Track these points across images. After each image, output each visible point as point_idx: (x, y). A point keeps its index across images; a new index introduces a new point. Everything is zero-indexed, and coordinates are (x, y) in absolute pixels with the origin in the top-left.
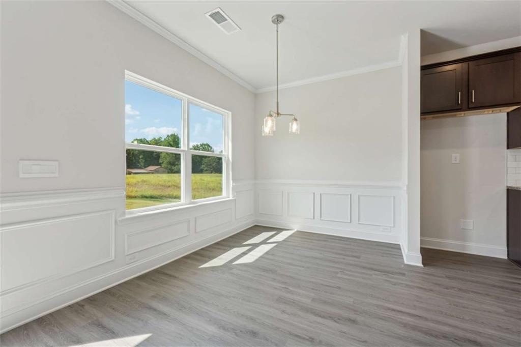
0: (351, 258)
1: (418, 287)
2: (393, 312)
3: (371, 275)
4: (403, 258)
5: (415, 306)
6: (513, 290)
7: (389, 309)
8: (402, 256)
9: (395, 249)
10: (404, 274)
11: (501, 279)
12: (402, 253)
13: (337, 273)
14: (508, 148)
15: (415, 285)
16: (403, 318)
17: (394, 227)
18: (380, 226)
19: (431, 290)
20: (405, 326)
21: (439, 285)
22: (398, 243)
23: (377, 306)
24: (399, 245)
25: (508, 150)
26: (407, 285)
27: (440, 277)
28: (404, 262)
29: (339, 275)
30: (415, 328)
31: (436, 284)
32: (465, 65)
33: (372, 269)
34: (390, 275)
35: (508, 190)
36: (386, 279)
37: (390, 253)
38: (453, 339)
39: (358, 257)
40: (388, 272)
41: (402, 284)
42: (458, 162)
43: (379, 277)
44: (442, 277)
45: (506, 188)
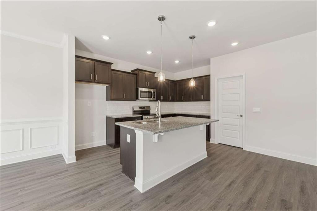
0: (28, 176)
1: (76, 174)
2: (66, 194)
3: (47, 181)
4: (65, 162)
5: (76, 184)
6: (109, 157)
7: (63, 194)
8: (64, 160)
9: (59, 157)
10: (67, 170)
11: (106, 154)
12: (64, 159)
13: (17, 193)
14: (107, 100)
15: (74, 173)
16: (71, 194)
17: (58, 144)
18: (48, 146)
19: (82, 172)
20: (73, 198)
21: (85, 167)
22: (61, 153)
23: (55, 197)
24: (61, 154)
25: (107, 101)
26: (70, 176)
27: (85, 163)
28: (66, 163)
29: (20, 194)
30: (77, 195)
31: (84, 168)
32: (93, 62)
33: (47, 177)
34: (59, 175)
35: (107, 117)
36: (57, 178)
37: (57, 161)
38: (93, 189)
39: (34, 173)
40: (58, 173)
41: (67, 176)
42: (90, 105)
43: (53, 179)
44: (86, 163)
45: (106, 117)
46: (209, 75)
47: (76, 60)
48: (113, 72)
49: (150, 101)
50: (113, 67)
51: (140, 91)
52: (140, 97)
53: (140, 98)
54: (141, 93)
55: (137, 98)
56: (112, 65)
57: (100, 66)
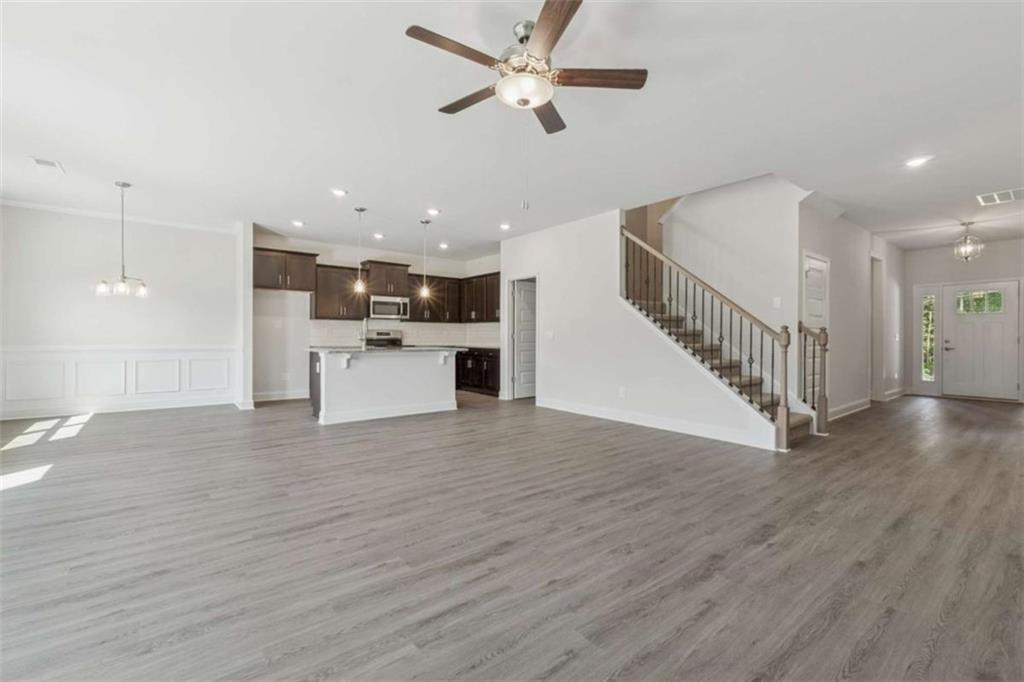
14: (311, 319)
24: (233, 403)
25: (312, 321)
42: (280, 327)
46: (498, 274)
47: (255, 256)
48: (320, 269)
49: (402, 320)
50: (319, 260)
51: (374, 302)
52: (374, 313)
53: (372, 316)
54: (377, 306)
55: (368, 316)
56: (317, 258)
57: (296, 260)
